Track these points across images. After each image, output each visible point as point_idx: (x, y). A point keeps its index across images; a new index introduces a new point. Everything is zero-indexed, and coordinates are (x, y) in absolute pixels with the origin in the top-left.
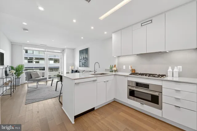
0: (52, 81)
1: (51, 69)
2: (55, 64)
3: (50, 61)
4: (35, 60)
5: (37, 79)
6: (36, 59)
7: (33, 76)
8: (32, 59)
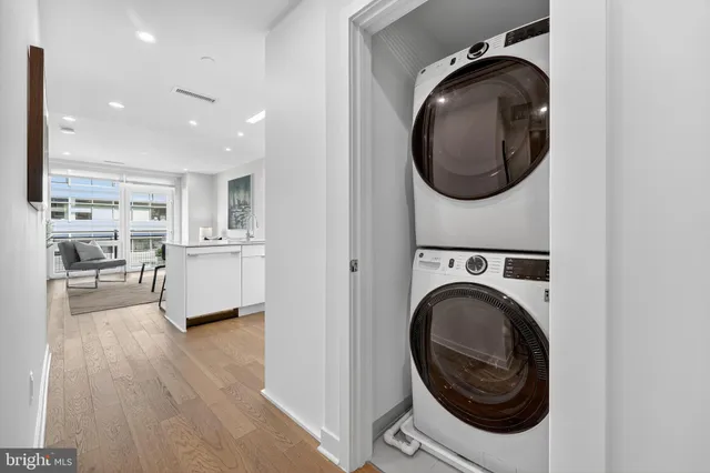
0: (139, 274)
1: (141, 241)
2: (156, 221)
3: (136, 212)
4: (77, 206)
5: (95, 262)
6: (80, 202)
7: (83, 255)
8: (62, 205)
